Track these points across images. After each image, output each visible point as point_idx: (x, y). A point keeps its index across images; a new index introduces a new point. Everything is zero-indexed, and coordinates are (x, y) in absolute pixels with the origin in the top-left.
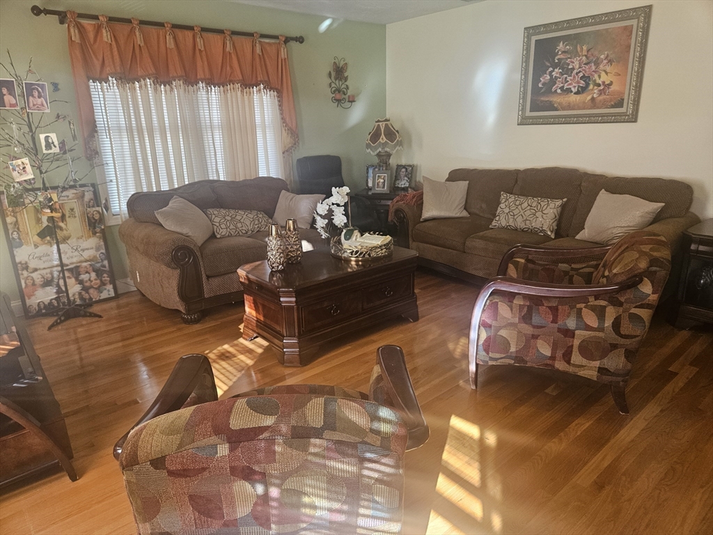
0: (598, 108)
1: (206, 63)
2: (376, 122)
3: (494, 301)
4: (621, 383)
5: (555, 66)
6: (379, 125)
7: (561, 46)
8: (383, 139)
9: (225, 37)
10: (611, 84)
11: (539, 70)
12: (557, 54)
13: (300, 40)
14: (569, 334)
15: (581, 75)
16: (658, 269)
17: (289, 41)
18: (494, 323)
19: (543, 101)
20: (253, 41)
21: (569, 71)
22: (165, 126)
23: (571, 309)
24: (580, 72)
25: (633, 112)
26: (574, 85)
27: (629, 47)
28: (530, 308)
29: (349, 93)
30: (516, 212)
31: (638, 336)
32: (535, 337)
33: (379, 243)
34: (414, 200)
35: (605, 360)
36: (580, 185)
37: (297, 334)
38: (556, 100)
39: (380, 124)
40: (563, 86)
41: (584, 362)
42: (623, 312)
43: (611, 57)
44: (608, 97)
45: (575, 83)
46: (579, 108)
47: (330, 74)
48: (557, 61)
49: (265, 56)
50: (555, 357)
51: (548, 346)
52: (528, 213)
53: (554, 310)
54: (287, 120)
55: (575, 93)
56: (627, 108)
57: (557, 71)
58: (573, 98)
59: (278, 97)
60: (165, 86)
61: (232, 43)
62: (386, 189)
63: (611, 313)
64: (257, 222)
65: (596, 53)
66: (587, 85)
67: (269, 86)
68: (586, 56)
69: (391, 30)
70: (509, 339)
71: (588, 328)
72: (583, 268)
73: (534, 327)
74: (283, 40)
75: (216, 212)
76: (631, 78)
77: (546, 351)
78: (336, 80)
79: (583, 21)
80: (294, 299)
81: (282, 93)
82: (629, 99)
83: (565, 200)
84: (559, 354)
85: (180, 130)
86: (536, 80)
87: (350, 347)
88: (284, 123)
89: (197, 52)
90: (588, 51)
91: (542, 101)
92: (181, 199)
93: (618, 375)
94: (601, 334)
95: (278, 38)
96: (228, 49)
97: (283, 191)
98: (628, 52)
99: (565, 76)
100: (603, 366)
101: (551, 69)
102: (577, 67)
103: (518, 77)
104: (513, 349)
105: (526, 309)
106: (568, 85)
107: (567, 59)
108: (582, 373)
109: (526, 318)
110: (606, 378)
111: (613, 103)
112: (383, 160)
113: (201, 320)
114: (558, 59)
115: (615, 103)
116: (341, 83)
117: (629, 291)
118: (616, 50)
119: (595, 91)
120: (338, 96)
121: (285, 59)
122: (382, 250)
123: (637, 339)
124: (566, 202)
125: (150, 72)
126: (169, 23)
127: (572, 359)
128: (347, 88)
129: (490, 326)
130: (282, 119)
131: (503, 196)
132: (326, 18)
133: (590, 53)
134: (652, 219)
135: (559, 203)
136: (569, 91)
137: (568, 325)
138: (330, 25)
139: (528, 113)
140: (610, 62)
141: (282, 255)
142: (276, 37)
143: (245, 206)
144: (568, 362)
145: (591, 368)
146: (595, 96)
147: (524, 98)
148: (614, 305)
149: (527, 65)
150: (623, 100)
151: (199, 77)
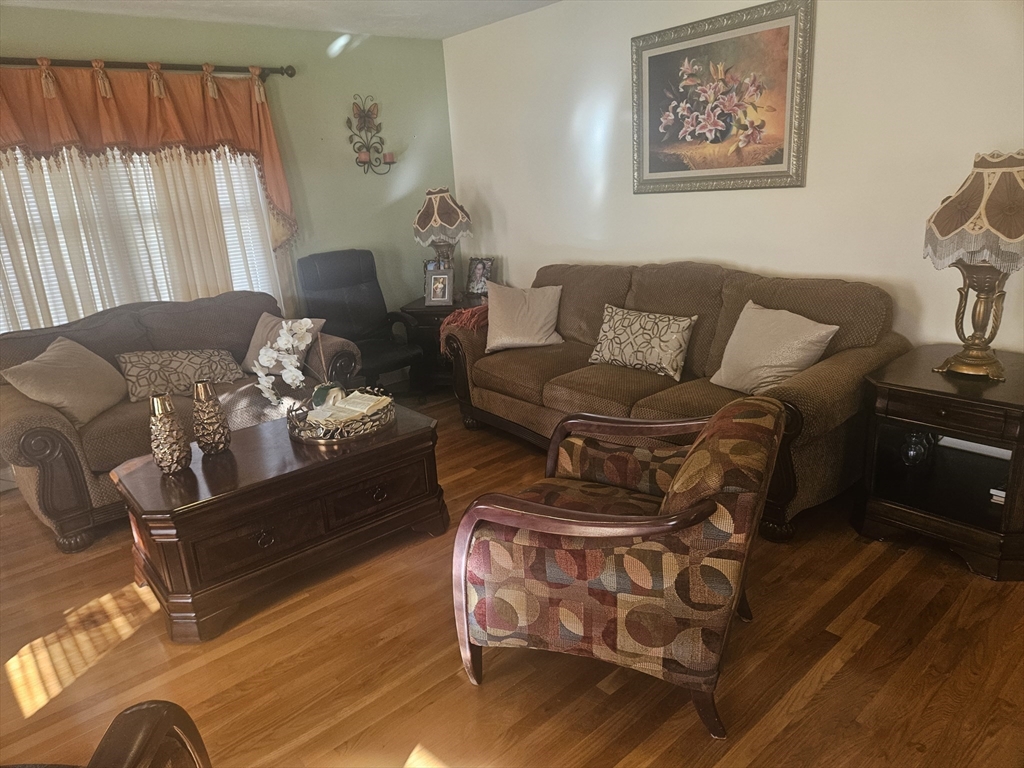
0: (746, 165)
1: (116, 119)
2: (428, 194)
3: (482, 539)
4: (704, 687)
5: (681, 98)
6: (430, 199)
7: (686, 66)
8: (436, 221)
9: (150, 75)
10: (763, 125)
11: (658, 106)
12: (681, 79)
13: (290, 71)
14: (607, 598)
15: (718, 111)
16: (739, 489)
17: (268, 75)
18: (487, 577)
19: (668, 155)
20: (202, 78)
21: (700, 107)
22: (53, 222)
23: (606, 556)
24: (716, 106)
25: (797, 170)
26: (710, 127)
27: (786, 62)
28: (540, 552)
29: (386, 150)
30: (623, 338)
31: (721, 606)
32: (554, 602)
33: (365, 411)
34: (473, 321)
35: (673, 646)
36: (721, 292)
37: (190, 588)
38: (685, 152)
39: (433, 197)
40: (694, 131)
41: (638, 648)
42: (691, 563)
43: (761, 80)
44: (759, 146)
45: (711, 125)
46: (720, 166)
47: (349, 122)
48: (682, 90)
49: (228, 101)
50: (591, 638)
51: (576, 618)
52: (640, 340)
53: (579, 557)
54: (274, 198)
55: (711, 142)
56: (789, 164)
57: (683, 108)
58: (710, 150)
59: (257, 163)
60: (47, 158)
61: (161, 83)
62: (447, 299)
63: (671, 564)
64: (206, 370)
65: (738, 75)
66: (729, 128)
67: (237, 148)
68: (723, 80)
69: (451, 47)
70: (514, 605)
71: (637, 590)
72: (670, 457)
73: (550, 585)
74: (257, 73)
75: (136, 359)
76: (791, 116)
77: (576, 628)
78: (360, 130)
79: (714, 24)
80: (174, 532)
81: (263, 156)
82: (790, 149)
83: (695, 318)
84: (597, 633)
85: (81, 226)
86: (655, 122)
87: (307, 595)
88: (270, 203)
89: (100, 100)
90: (726, 72)
91: (666, 155)
92: (68, 341)
93: (696, 673)
94: (658, 601)
95: (248, 71)
96: (156, 94)
97: (265, 314)
98: (785, 70)
99: (696, 113)
100: (670, 657)
101: (674, 103)
102: (712, 98)
103: (629, 116)
104: (522, 622)
105: (533, 554)
106: (701, 128)
107: (696, 86)
108: (638, 666)
109: (537, 570)
110: (678, 678)
111: (767, 156)
112: (442, 252)
113: (91, 544)
114: (683, 88)
115: (771, 157)
116: (369, 134)
117: (695, 527)
118: (767, 69)
119: (741, 137)
120: (364, 157)
121: (263, 103)
122: (364, 424)
123: (721, 610)
124: (697, 322)
125: (14, 139)
126: (45, 59)
127: (618, 643)
128: (382, 142)
129: (482, 583)
130: (267, 197)
131: (609, 310)
132: (339, 35)
133: (728, 75)
134: (820, 353)
135: (685, 323)
136: (702, 138)
137: (605, 583)
138: (347, 45)
139: (648, 175)
140: (759, 89)
141: (174, 447)
142: (245, 70)
143: (193, 344)
144: (614, 647)
145: (651, 659)
146: (741, 145)
147: (640, 151)
148: (674, 552)
149: (640, 98)
150: (782, 150)
151: (105, 141)
